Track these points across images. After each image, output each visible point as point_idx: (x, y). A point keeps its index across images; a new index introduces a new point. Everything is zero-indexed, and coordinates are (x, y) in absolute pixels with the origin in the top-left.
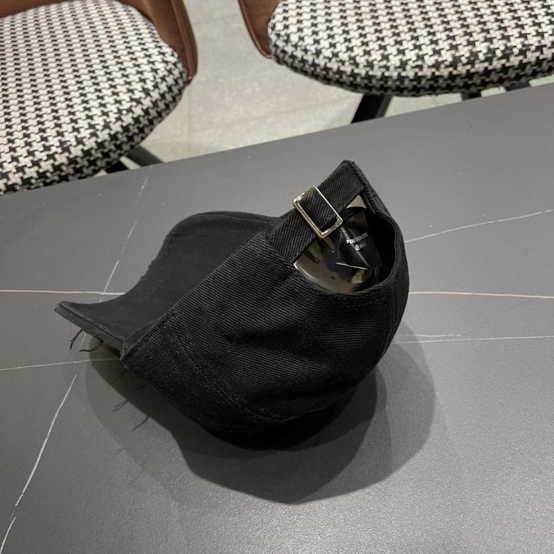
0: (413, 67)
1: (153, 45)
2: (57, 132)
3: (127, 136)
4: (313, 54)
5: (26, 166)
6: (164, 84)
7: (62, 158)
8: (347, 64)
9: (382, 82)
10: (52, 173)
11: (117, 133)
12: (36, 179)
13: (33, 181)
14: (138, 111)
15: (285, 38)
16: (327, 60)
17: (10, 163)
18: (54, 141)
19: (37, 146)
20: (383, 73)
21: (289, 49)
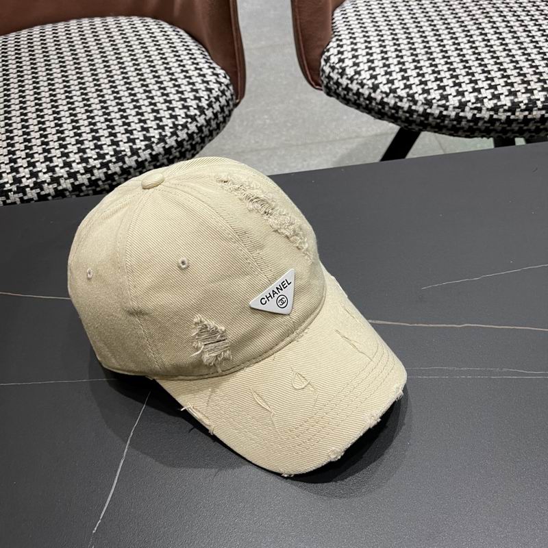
0: (471, 109)
1: (206, 66)
2: (112, 140)
3: (180, 152)
4: (369, 88)
5: (78, 172)
6: (218, 103)
7: (115, 167)
8: (405, 100)
9: (438, 121)
10: (103, 182)
11: (172, 147)
12: (87, 187)
13: (84, 188)
14: (193, 128)
15: (340, 71)
16: (384, 95)
17: (62, 168)
18: (109, 150)
19: (91, 154)
20: (441, 112)
21: (344, 81)
